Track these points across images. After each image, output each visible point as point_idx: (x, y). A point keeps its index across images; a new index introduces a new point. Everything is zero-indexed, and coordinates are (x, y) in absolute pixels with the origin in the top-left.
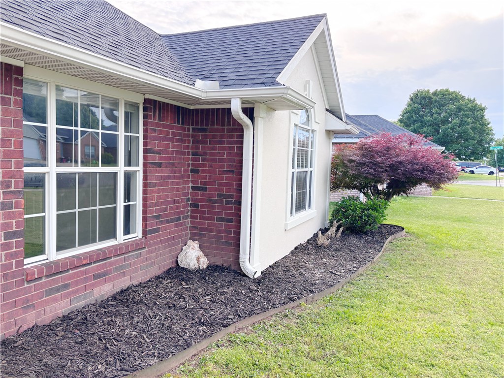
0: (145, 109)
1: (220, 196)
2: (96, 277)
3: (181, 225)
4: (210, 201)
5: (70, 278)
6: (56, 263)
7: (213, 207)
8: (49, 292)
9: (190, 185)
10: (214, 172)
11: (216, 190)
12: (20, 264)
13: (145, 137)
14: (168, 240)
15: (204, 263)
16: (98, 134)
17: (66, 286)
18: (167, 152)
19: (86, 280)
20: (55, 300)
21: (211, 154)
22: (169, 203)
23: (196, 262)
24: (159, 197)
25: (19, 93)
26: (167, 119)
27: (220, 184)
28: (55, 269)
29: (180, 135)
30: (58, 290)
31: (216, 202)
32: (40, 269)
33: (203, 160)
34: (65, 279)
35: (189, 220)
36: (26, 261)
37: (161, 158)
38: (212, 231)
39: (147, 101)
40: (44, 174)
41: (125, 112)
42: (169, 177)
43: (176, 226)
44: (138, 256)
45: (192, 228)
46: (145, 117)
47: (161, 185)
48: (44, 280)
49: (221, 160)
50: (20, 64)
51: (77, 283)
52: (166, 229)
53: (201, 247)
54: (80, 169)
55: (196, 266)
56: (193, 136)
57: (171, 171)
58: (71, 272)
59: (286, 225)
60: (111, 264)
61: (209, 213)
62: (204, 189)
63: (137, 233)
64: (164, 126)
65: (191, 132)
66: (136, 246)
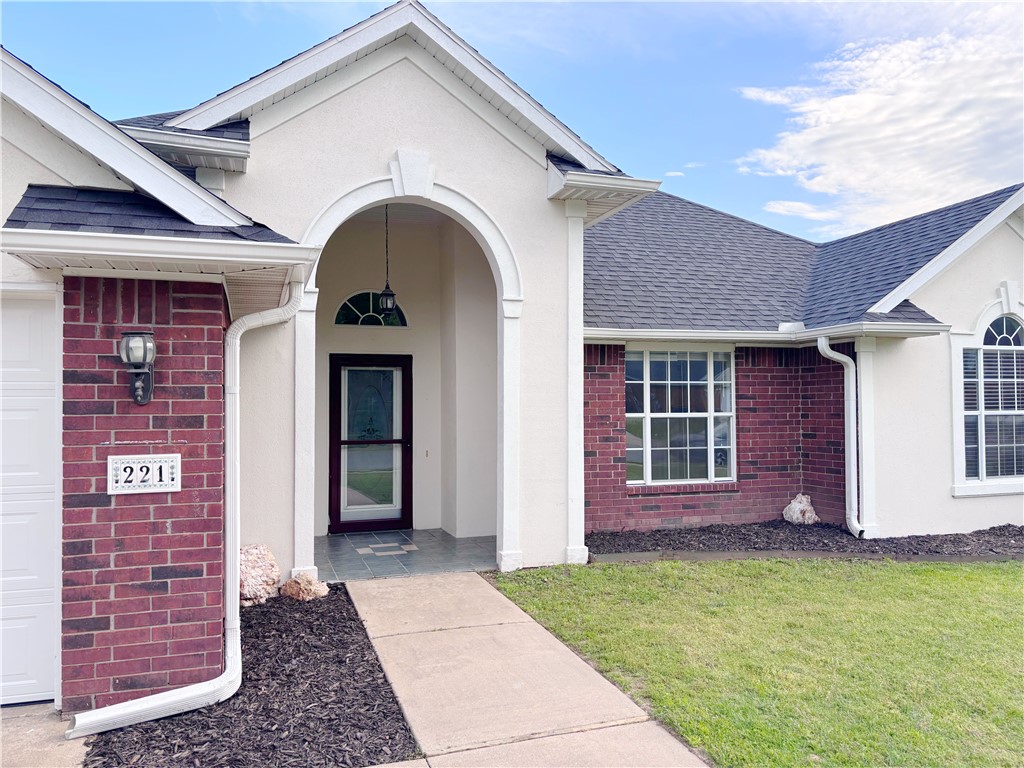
0: (736, 357)
1: (828, 443)
2: (685, 507)
3: (789, 476)
4: (820, 449)
5: (662, 501)
6: (650, 487)
7: (822, 456)
8: (645, 508)
9: (801, 432)
10: (821, 417)
11: (824, 437)
12: (624, 482)
13: (737, 384)
14: (769, 489)
15: (811, 517)
16: (685, 386)
17: (658, 507)
18: (765, 397)
19: (676, 507)
20: (650, 516)
21: (819, 396)
22: (769, 450)
23: (800, 516)
24: (755, 443)
25: (622, 363)
26: (764, 362)
27: (828, 430)
28: (648, 492)
29: (784, 377)
30: (651, 508)
31: (825, 450)
32: (637, 489)
33: (812, 403)
34: (656, 501)
35: (801, 471)
36: (628, 482)
37: (755, 403)
38: (821, 484)
39: (738, 350)
40: (642, 418)
41: (715, 362)
42: (769, 423)
43: (781, 476)
44: (730, 498)
45: (805, 481)
46: (737, 364)
47: (756, 430)
48: (640, 497)
49: (829, 403)
50: (623, 343)
51: (667, 508)
52: (765, 477)
53: (812, 503)
54: (669, 415)
55: (801, 520)
56: (802, 377)
57: (772, 416)
58: (661, 497)
59: (953, 489)
60: (699, 498)
61: (819, 463)
62: (814, 436)
63: (733, 478)
64: (760, 371)
65: (800, 373)
66: (728, 489)
